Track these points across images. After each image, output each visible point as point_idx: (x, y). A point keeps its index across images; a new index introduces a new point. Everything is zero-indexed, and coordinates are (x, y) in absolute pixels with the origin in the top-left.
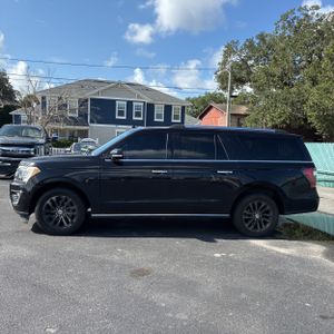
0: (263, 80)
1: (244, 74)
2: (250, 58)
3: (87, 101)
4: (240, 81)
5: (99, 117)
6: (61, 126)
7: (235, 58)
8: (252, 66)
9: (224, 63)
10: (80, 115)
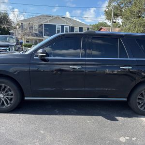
0: (128, 14)
1: (118, 12)
2: (122, 3)
3: (42, 25)
4: (116, 15)
5: (48, 33)
6: (30, 37)
7: (114, 4)
8: (123, 7)
9: (109, 6)
10: (39, 32)
